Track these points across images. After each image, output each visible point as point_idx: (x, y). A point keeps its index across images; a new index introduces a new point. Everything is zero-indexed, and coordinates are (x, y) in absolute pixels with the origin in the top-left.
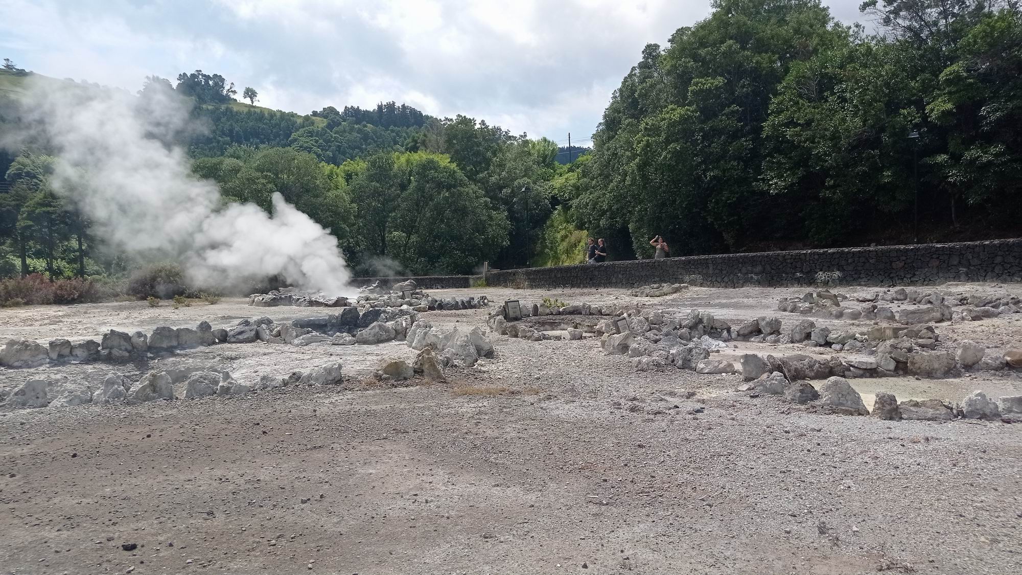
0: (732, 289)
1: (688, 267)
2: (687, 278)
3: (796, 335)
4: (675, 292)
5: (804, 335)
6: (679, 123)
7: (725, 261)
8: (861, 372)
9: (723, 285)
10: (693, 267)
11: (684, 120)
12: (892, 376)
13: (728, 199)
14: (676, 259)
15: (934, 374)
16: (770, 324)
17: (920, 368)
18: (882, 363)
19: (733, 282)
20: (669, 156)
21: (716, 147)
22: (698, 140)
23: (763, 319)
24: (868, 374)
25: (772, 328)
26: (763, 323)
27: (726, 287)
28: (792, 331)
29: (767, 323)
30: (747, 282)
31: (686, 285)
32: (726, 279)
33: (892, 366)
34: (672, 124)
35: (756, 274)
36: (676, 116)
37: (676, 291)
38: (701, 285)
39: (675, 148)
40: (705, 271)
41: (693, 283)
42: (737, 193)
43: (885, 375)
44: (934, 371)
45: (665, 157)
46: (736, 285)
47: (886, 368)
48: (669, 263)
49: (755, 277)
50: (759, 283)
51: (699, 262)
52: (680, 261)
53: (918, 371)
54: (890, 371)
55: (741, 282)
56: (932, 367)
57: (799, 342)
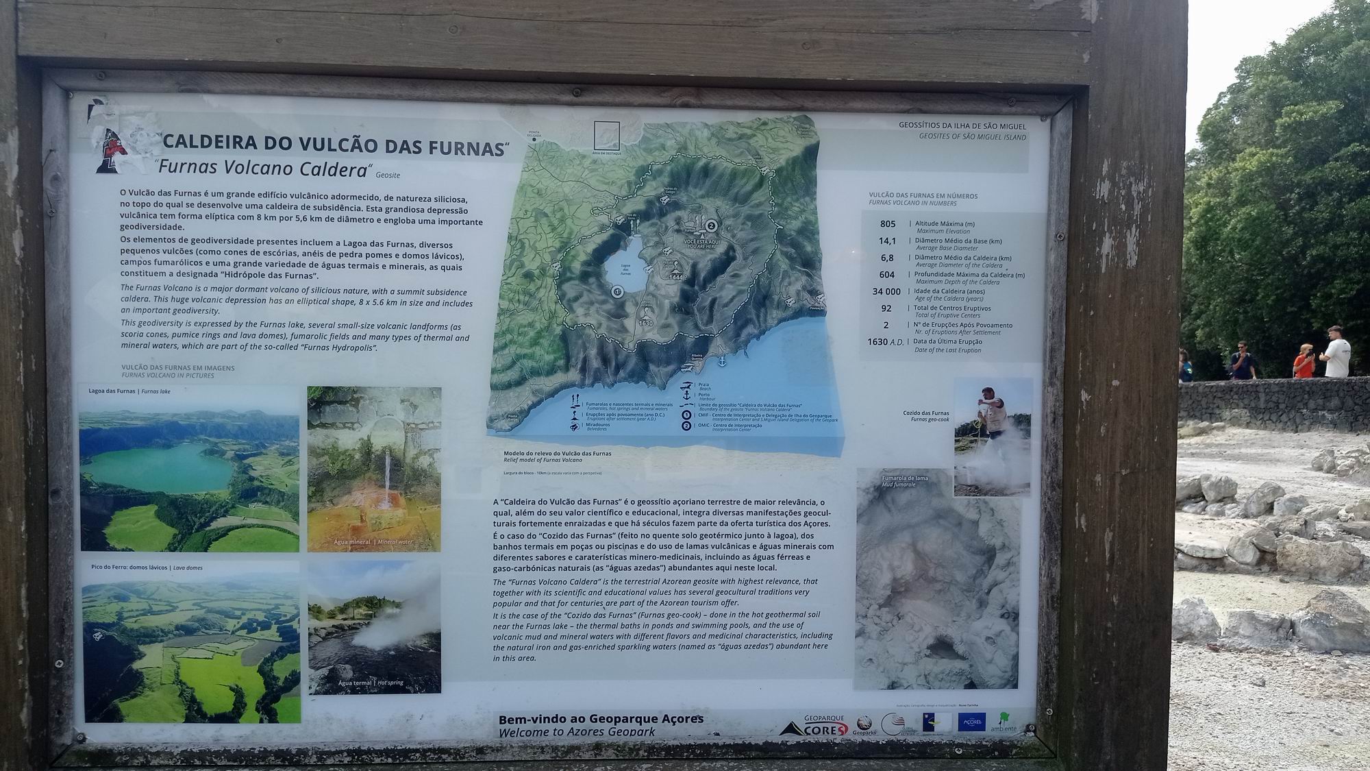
0: (1292, 434)
1: (1229, 397)
2: (1227, 414)
3: (1252, 505)
4: (1199, 434)
5: (1263, 507)
6: (1259, 173)
7: (1284, 389)
8: (1195, 562)
9: (1280, 425)
10: (1236, 397)
11: (1268, 170)
12: (1248, 573)
13: (1342, 291)
14: (1213, 383)
15: (1320, 576)
16: (1216, 485)
17: (1295, 565)
18: (1236, 551)
19: (1295, 422)
20: (1239, 226)
21: (1322, 213)
22: (1290, 200)
23: (1207, 478)
24: (1205, 567)
25: (1219, 493)
26: (1205, 485)
27: (1284, 430)
28: (1248, 499)
29: (1212, 484)
30: (1315, 422)
31: (1222, 424)
32: (1284, 418)
33: (1250, 556)
34: (1248, 177)
35: (1330, 411)
36: (1252, 165)
37: (1201, 432)
38: (1248, 425)
39: (1249, 214)
40: (1253, 405)
41: (1235, 422)
42: (1358, 283)
43: (1235, 570)
44: (1322, 571)
45: (1234, 228)
46: (1300, 427)
47: (1241, 560)
48: (1201, 389)
49: (1329, 416)
50: (1335, 425)
51: (1245, 389)
52: (1217, 387)
53: (1293, 569)
54: (1247, 564)
55: (1307, 423)
56: (1315, 565)
57: (1256, 516)
